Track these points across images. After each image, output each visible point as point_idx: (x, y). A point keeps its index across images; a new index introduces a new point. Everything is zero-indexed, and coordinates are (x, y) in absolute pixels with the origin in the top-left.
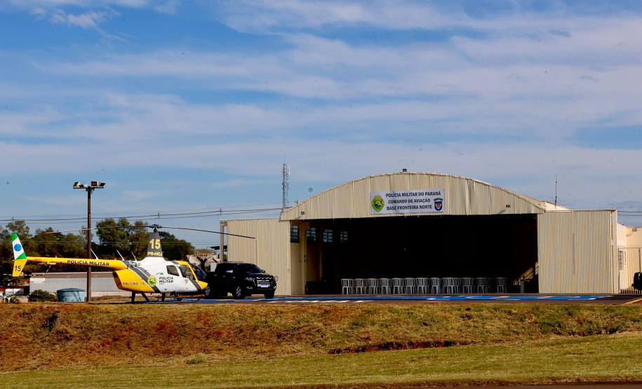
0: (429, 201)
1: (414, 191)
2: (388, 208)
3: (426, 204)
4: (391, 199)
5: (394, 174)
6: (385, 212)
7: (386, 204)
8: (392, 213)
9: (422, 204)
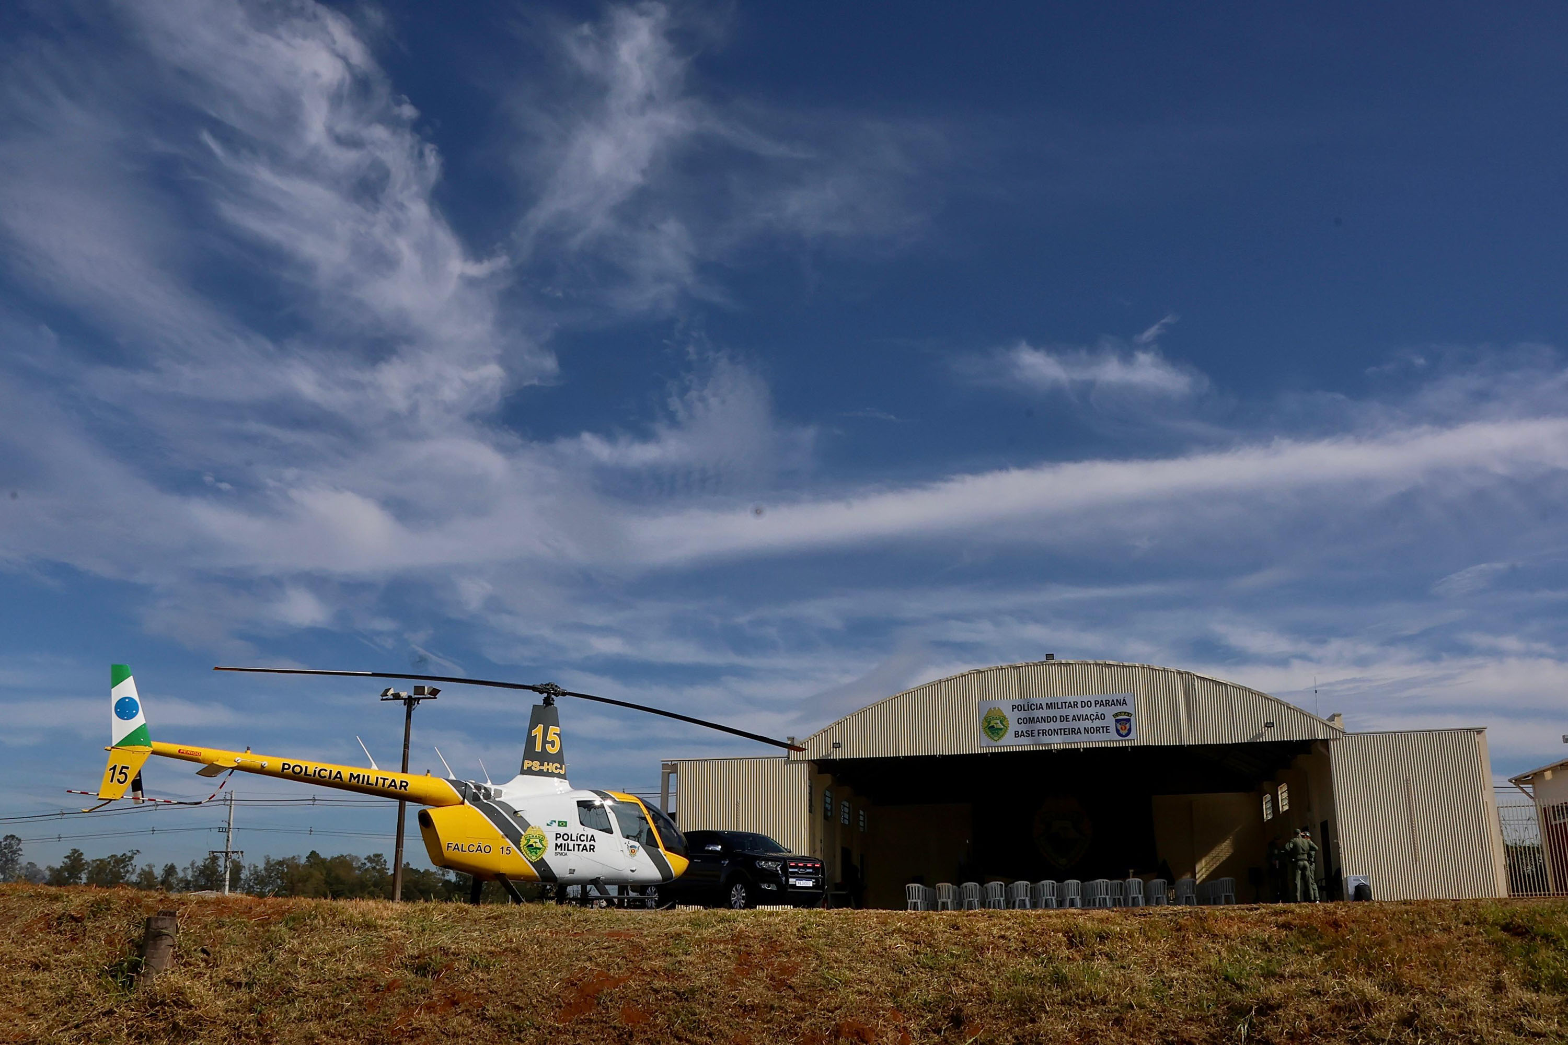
0: (1102, 717)
1: (1071, 699)
2: (1017, 734)
3: (1098, 723)
4: (1023, 714)
5: (1027, 665)
6: (1010, 743)
7: (1013, 726)
8: (1025, 745)
9: (1088, 724)
